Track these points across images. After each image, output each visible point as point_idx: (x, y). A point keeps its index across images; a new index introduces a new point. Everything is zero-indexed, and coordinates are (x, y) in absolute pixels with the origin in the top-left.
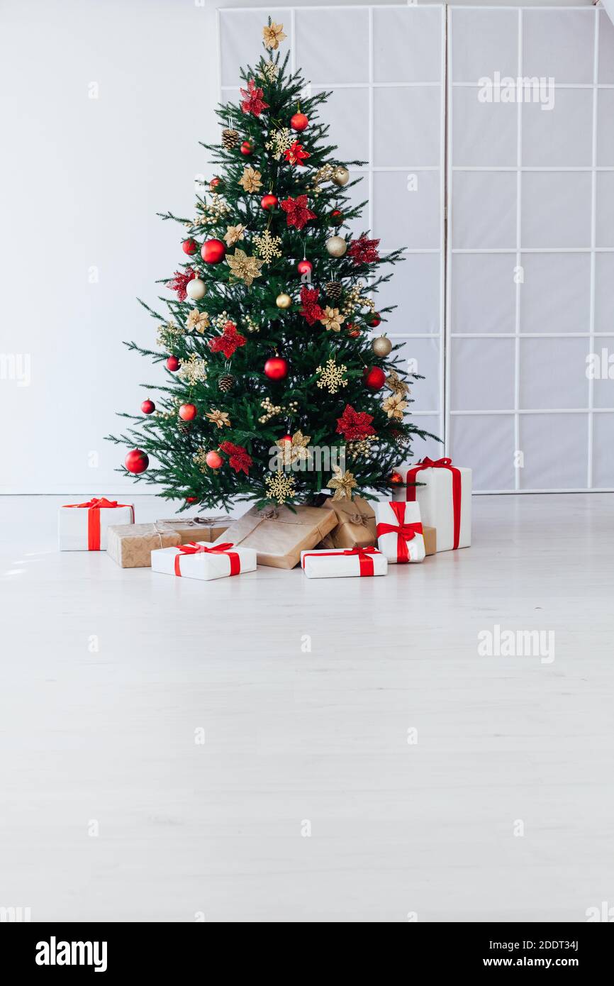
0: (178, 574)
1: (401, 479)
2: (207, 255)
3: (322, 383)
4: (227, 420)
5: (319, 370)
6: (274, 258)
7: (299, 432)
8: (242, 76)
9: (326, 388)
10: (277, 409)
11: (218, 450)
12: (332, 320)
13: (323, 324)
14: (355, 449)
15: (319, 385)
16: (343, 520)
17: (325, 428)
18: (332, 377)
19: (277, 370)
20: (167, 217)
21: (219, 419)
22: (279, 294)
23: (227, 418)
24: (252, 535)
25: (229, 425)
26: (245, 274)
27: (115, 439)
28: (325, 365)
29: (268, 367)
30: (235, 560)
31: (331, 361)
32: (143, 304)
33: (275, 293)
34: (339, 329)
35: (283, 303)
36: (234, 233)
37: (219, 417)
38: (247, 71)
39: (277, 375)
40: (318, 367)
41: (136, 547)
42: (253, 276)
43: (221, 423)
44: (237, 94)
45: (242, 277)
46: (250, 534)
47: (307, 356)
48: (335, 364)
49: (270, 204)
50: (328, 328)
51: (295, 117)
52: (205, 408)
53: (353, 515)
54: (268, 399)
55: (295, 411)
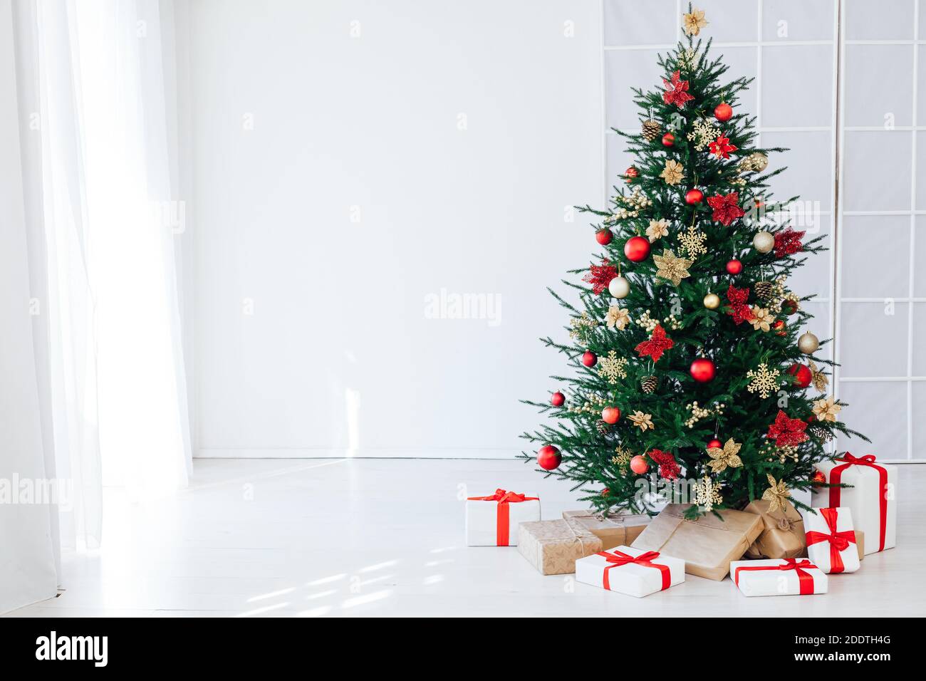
0: (607, 586)
1: (824, 478)
2: (631, 254)
3: (753, 387)
4: (651, 423)
5: (750, 374)
6: (699, 255)
7: (731, 440)
8: (659, 62)
9: (757, 393)
10: (705, 413)
11: (644, 455)
12: (761, 320)
13: (751, 324)
14: (782, 452)
15: (750, 389)
16: (770, 525)
17: (754, 433)
18: (764, 381)
19: (704, 373)
20: (584, 210)
21: (644, 421)
22: (706, 294)
23: (650, 420)
24: (673, 539)
25: (652, 427)
26: (673, 275)
27: (529, 437)
28: (756, 369)
29: (694, 368)
30: (666, 574)
31: (763, 364)
32: (553, 293)
33: (703, 292)
34: (768, 329)
35: (711, 303)
36: (657, 228)
37: (642, 420)
38: (665, 58)
39: (705, 378)
40: (749, 371)
41: (557, 554)
42: (682, 277)
43: (646, 427)
44: (656, 81)
45: (670, 278)
46: (671, 537)
47: (735, 358)
48: (766, 367)
49: (695, 199)
50: (756, 328)
51: (719, 108)
52: (629, 409)
53: (779, 521)
54: (695, 403)
55: (721, 413)
